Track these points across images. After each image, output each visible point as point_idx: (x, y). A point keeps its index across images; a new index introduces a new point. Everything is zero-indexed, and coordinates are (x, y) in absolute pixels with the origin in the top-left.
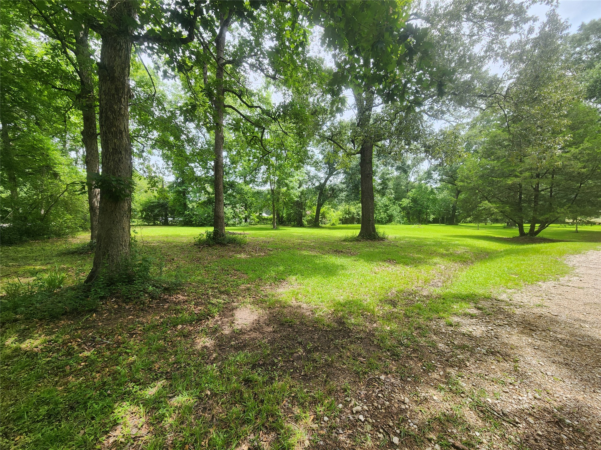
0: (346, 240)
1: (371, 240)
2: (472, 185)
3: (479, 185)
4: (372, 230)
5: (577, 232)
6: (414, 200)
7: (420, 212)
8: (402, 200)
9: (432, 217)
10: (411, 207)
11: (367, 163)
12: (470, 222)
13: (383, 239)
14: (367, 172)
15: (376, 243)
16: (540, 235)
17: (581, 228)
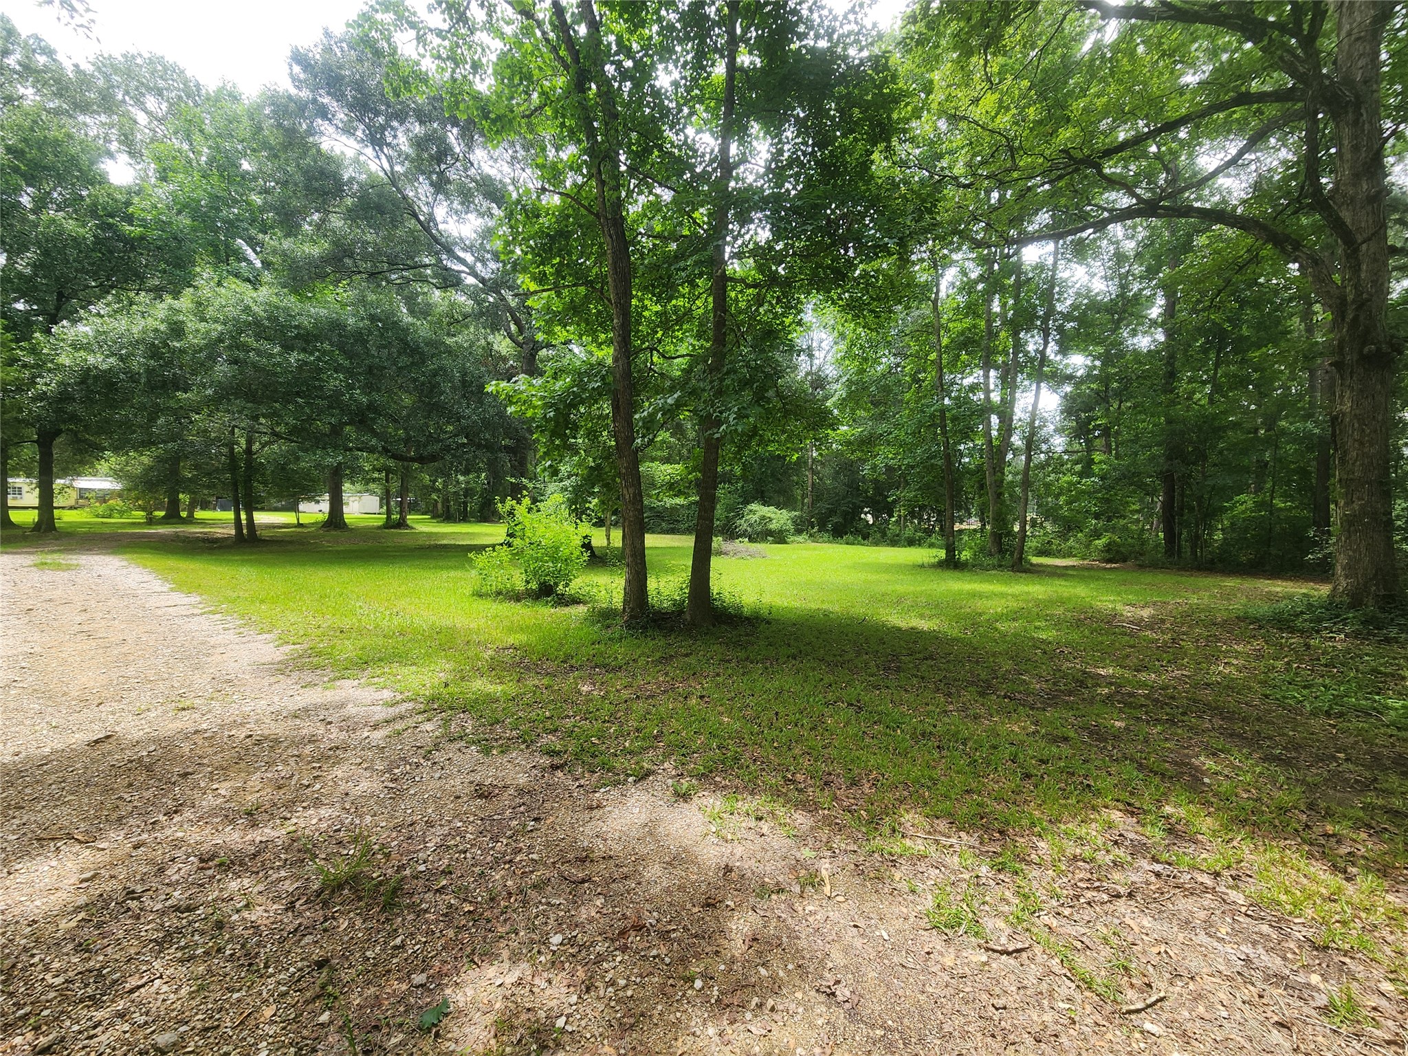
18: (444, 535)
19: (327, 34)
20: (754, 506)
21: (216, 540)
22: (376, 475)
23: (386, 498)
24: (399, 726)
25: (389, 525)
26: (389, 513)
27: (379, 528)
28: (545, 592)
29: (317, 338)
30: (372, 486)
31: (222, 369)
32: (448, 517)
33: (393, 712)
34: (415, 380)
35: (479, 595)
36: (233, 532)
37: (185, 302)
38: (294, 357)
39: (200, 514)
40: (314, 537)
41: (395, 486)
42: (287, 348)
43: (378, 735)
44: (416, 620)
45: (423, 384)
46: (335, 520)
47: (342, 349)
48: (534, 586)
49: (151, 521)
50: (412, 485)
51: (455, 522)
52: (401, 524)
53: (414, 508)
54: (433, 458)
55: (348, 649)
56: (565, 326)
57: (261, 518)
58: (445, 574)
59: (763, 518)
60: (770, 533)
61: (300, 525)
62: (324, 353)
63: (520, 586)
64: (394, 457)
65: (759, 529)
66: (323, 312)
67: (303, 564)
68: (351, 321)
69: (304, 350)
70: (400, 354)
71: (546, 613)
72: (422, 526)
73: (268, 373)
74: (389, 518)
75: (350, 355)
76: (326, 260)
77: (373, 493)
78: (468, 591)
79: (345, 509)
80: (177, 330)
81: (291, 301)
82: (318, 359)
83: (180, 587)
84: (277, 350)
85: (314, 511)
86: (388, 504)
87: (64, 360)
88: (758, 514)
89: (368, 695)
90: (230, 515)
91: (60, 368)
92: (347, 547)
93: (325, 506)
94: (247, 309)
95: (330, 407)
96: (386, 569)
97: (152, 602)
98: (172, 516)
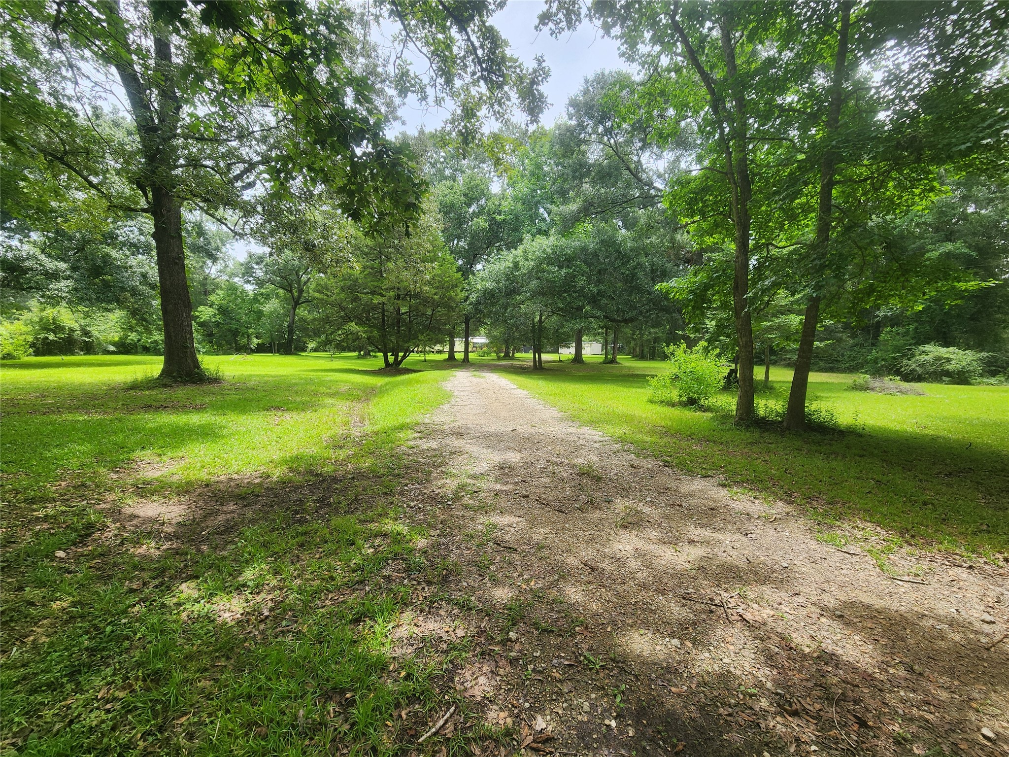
0: (134, 386)
1: (194, 383)
2: (333, 298)
3: (341, 299)
4: (192, 365)
5: (425, 361)
6: (223, 311)
7: (235, 333)
8: (199, 309)
9: (255, 341)
10: (217, 324)
11: (173, 237)
12: (316, 350)
13: (216, 380)
14: (174, 255)
15: (206, 387)
16: (402, 366)
17: (431, 357)
18: (639, 369)
19: (586, 81)
20: (927, 348)
21: (525, 368)
22: (600, 330)
23: (605, 345)
24: (605, 443)
25: (607, 362)
26: (606, 354)
27: (600, 363)
28: (692, 402)
29: (574, 258)
30: (597, 337)
31: (534, 284)
32: (642, 357)
33: (602, 439)
34: (623, 274)
35: (652, 402)
36: (532, 364)
37: (519, 251)
38: (563, 272)
39: (517, 355)
40: (568, 368)
41: (611, 337)
42: (561, 267)
43: (596, 445)
44: (615, 410)
45: (628, 275)
46: (578, 358)
47: (586, 262)
48: (684, 399)
49: (499, 358)
50: (620, 336)
51: (647, 360)
52: (613, 361)
53: (621, 351)
54: (632, 320)
55: (586, 416)
56: (711, 236)
57: (545, 357)
58: (634, 390)
59: (938, 359)
60: (947, 373)
61: (560, 361)
62: (577, 267)
63: (676, 399)
64: (611, 320)
65: (932, 369)
66: (577, 243)
67: (564, 381)
68: (591, 247)
69: (568, 267)
70: (616, 259)
71: (689, 415)
72: (626, 361)
73: (552, 282)
74: (606, 357)
75: (589, 265)
76: (579, 211)
77: (597, 341)
78: (645, 399)
79: (583, 352)
80: (516, 266)
81: (563, 241)
82: (574, 270)
83: (520, 387)
84: (556, 268)
85: (567, 353)
86: (606, 348)
87: (479, 287)
88: (931, 356)
89: (593, 432)
90: (532, 356)
91: (477, 291)
92: (584, 373)
93: (573, 350)
94: (544, 251)
95: (579, 296)
96: (603, 386)
97: (512, 392)
98: (507, 356)
